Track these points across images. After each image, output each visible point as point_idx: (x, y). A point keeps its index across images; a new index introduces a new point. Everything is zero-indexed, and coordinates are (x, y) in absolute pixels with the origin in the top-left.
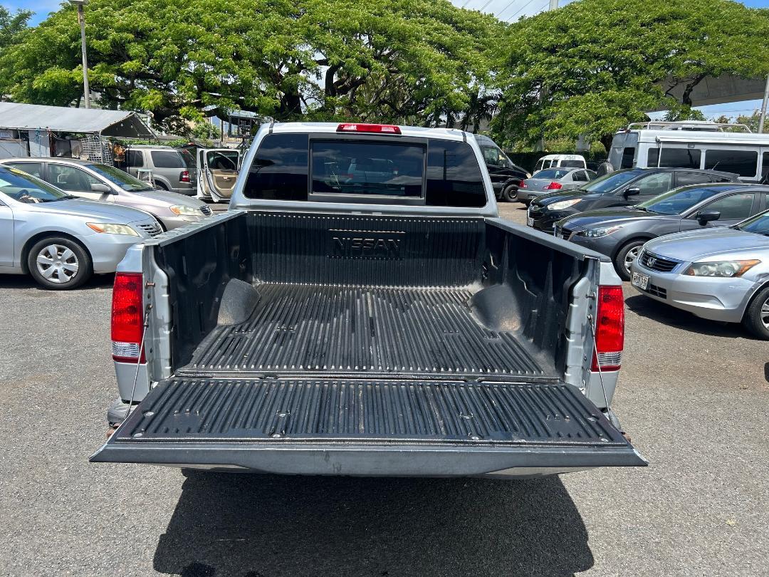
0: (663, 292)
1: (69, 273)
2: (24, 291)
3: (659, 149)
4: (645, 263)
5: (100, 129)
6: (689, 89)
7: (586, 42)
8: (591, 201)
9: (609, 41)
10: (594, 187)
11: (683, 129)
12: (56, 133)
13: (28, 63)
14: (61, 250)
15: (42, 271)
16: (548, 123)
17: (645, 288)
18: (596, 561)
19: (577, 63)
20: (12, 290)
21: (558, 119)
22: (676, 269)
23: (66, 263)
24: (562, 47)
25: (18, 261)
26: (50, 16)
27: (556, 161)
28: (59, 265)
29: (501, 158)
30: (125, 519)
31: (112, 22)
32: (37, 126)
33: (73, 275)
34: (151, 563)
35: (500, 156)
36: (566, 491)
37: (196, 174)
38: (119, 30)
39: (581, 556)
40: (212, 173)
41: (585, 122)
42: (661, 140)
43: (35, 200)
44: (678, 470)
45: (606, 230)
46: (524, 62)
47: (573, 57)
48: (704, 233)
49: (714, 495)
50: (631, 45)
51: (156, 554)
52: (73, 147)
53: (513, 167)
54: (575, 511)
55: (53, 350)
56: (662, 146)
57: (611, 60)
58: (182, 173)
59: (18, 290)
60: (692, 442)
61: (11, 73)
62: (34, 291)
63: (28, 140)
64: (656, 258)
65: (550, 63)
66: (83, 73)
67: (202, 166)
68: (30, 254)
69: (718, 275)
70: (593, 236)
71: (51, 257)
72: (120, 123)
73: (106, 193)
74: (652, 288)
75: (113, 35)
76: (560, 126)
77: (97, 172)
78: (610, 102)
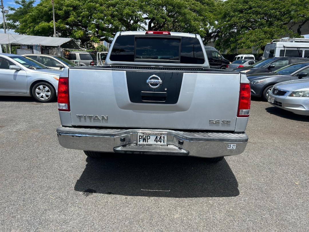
0: (280, 104)
1: (47, 96)
2: (31, 103)
3: (285, 50)
4: (273, 92)
5: (60, 45)
6: (300, 27)
7: (255, 7)
8: (255, 71)
9: (266, 6)
10: (256, 65)
11: (295, 42)
12: (43, 46)
13: (33, 20)
14: (44, 87)
15: (37, 95)
16: (239, 42)
17: (273, 103)
18: (240, 193)
19: (251, 16)
20: (26, 103)
21: (243, 40)
22: (286, 94)
23: (46, 92)
24: (245, 10)
25: (29, 91)
26: (41, 2)
27: (242, 57)
28: (44, 93)
29: (219, 56)
30: (65, 175)
31: (64, 3)
32: (36, 44)
33: (49, 97)
34: (74, 188)
35: (219, 55)
36: (232, 171)
37: (96, 63)
38: (67, 6)
39: (235, 192)
40: (102, 62)
41: (255, 41)
42: (285, 46)
43: (35, 68)
44: (278, 166)
45: (259, 81)
46: (229, 17)
47: (250, 14)
48: (300, 81)
49: (292, 175)
50: (275, 8)
51: (75, 185)
52: (50, 52)
53: (224, 60)
54: (234, 178)
55: (41, 122)
56: (286, 49)
57: (266, 14)
58: (91, 62)
59: (29, 103)
60: (285, 157)
61: (26, 25)
62: (35, 103)
63: (33, 49)
64: (278, 90)
65: (240, 17)
66: (53, 24)
67: (99, 60)
68: (33, 89)
69: (303, 96)
70: (253, 83)
71: (41, 90)
72: (67, 42)
73: (61, 68)
74: (276, 103)
75: (64, 8)
76: (244, 43)
77: (58, 59)
78: (265, 32)
